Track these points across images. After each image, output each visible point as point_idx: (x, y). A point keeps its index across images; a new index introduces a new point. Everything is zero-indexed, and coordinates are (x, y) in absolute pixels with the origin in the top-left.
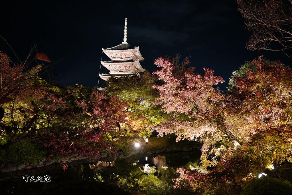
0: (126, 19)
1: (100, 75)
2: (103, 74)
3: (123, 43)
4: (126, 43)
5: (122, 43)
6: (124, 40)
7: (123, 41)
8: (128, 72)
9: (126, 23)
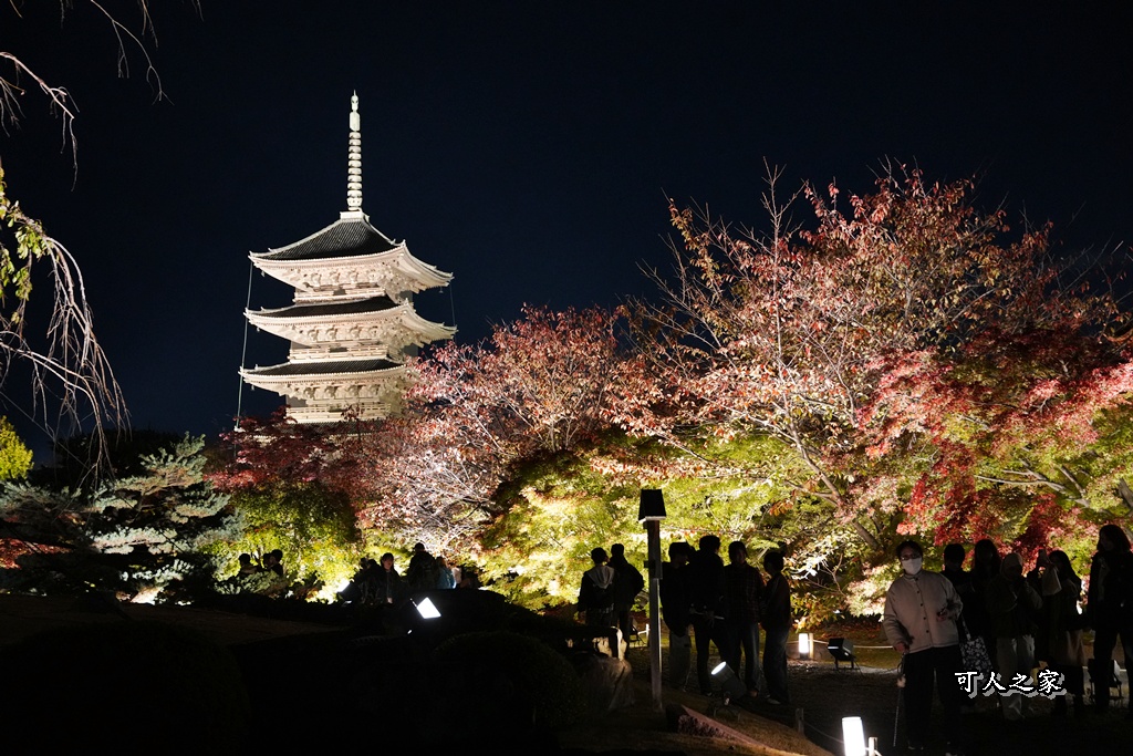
0: (355, 98)
1: (243, 372)
2: (257, 368)
3: (344, 215)
4: (360, 215)
5: (339, 218)
6: (350, 201)
7: (346, 208)
8: (368, 352)
9: (355, 121)
